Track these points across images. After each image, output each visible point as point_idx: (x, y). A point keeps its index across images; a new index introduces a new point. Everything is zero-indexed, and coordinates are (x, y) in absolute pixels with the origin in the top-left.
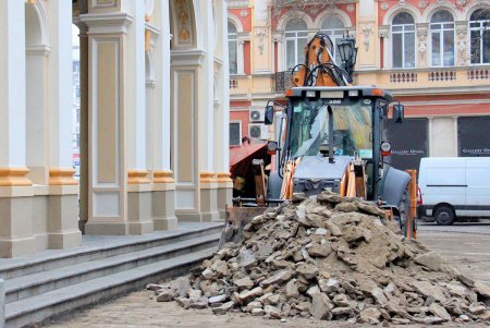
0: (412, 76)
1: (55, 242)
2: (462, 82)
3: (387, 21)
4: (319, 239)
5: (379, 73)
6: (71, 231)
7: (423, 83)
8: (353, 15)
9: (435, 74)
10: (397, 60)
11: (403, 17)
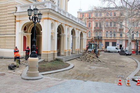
0: (108, 38)
1: (69, 55)
2: (113, 38)
3: (106, 32)
4: (88, 56)
5: (105, 37)
6: (70, 54)
7: (109, 38)
8: (102, 31)
9: (110, 38)
10: (106, 36)
11: (107, 32)
